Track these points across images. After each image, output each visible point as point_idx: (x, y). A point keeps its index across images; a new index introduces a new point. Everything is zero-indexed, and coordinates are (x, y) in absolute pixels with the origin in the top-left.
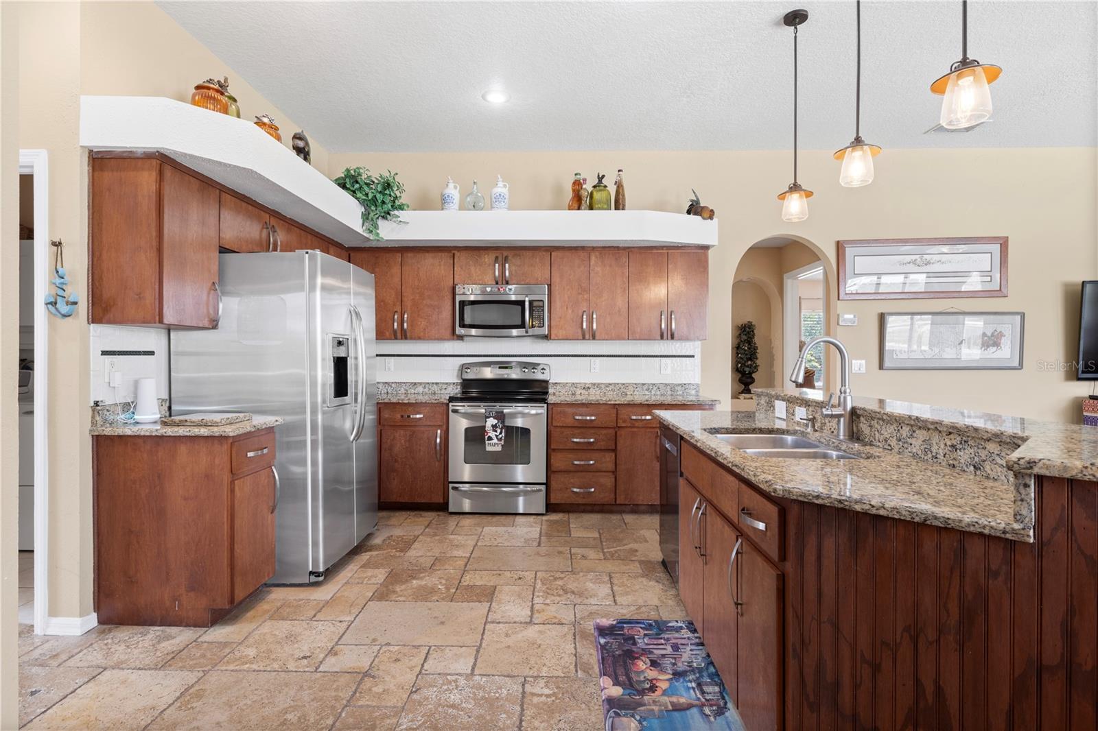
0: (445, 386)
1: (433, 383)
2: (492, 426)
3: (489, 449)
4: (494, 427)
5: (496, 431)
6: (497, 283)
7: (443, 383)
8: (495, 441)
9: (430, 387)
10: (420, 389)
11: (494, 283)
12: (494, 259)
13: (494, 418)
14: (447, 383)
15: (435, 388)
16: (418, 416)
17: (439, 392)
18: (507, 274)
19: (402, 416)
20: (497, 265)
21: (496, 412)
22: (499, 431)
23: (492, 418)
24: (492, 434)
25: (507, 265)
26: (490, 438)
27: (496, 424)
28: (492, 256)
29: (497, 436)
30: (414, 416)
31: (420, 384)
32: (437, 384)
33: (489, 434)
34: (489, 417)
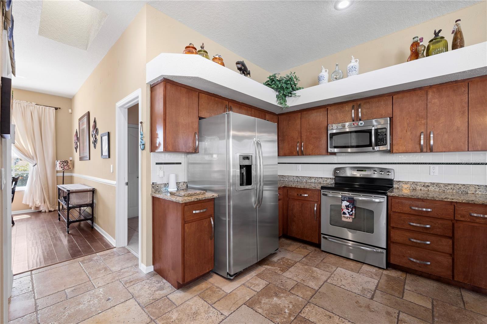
0: (326, 180)
1: (319, 178)
2: (346, 206)
3: (344, 219)
4: (347, 207)
5: (348, 210)
6: (353, 121)
7: (325, 178)
8: (348, 215)
9: (318, 179)
10: (313, 180)
11: (352, 121)
12: (351, 107)
13: (347, 201)
14: (327, 178)
15: (320, 180)
16: (305, 195)
17: (323, 182)
18: (360, 115)
19: (298, 194)
20: (353, 111)
21: (349, 198)
22: (350, 210)
23: (346, 201)
24: (346, 211)
25: (360, 110)
26: (344, 213)
27: (348, 205)
28: (351, 105)
29: (349, 213)
30: (304, 195)
31: (313, 177)
32: (322, 178)
33: (344, 211)
34: (344, 201)
